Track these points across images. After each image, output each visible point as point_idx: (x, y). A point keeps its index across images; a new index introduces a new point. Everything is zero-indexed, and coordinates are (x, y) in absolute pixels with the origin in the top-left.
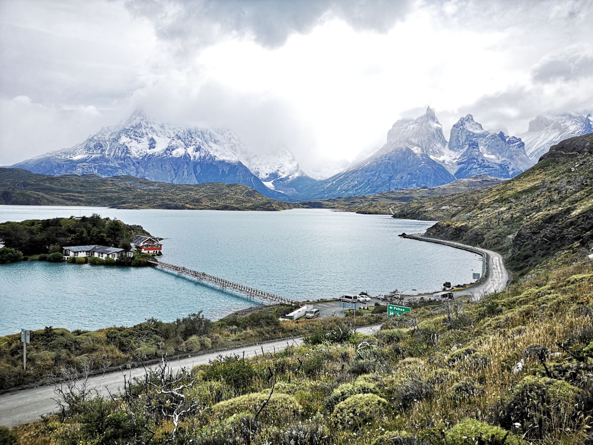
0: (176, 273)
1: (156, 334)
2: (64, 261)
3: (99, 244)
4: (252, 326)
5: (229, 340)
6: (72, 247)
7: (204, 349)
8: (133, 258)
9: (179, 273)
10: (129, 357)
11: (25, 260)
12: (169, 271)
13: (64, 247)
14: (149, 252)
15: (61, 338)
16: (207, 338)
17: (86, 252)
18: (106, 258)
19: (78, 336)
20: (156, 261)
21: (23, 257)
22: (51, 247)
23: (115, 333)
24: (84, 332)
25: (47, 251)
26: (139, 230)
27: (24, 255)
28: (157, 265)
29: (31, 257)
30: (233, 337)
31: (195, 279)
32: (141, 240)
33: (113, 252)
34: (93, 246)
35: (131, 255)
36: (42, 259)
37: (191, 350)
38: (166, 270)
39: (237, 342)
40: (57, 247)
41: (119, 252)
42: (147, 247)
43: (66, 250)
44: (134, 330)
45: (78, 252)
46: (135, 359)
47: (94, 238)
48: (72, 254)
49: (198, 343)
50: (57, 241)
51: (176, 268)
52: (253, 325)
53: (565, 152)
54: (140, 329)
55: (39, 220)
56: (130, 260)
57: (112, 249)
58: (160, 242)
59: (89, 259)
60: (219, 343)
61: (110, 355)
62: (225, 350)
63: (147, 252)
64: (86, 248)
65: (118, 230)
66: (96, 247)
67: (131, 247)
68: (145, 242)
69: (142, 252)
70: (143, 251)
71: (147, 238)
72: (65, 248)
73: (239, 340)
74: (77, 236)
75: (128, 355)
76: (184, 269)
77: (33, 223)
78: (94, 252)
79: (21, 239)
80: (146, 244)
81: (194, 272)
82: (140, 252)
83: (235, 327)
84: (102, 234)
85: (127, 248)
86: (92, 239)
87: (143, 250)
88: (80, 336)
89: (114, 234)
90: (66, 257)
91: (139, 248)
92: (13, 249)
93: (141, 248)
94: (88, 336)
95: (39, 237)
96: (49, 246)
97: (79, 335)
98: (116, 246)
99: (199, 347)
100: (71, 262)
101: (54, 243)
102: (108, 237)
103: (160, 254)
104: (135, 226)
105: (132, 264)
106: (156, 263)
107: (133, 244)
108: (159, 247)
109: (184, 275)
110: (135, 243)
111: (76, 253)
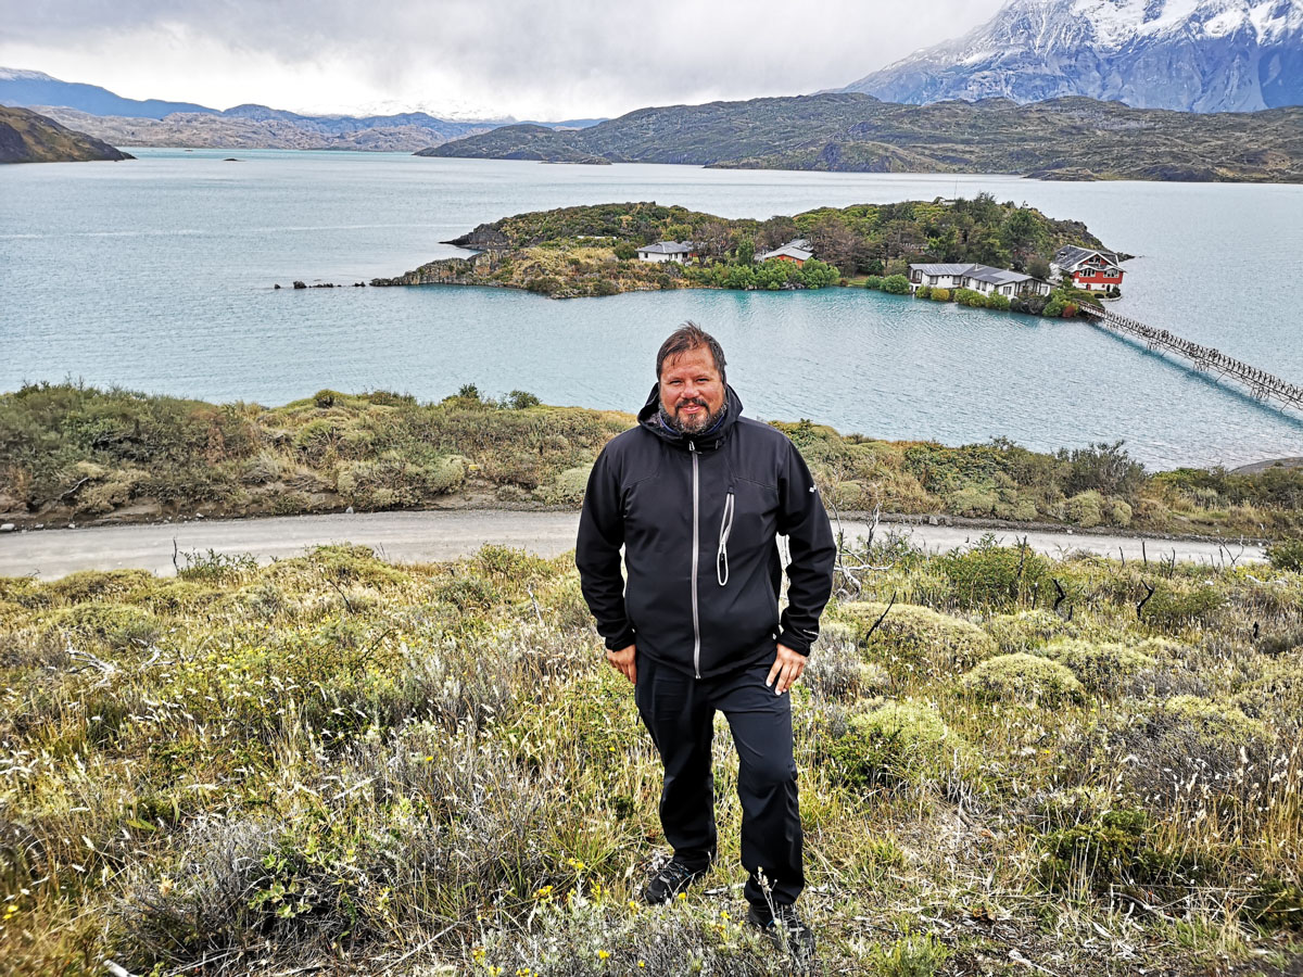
0: (1144, 342)
1: (1004, 470)
2: (910, 293)
3: (983, 262)
4: (1260, 501)
5: (1183, 518)
6: (927, 267)
7: (1109, 524)
8: (1049, 299)
9: (1151, 344)
10: (937, 504)
11: (843, 284)
12: (1128, 336)
13: (912, 265)
14: (1088, 287)
15: (821, 443)
16: (1123, 503)
17: (954, 276)
18: (991, 294)
19: (855, 446)
20: (1102, 309)
21: (839, 280)
22: (891, 263)
23: (921, 452)
24: (868, 441)
25: (880, 272)
26: (1076, 233)
27: (841, 276)
28: (1100, 319)
29: (852, 281)
30: (1200, 513)
31: (1190, 362)
32: (1075, 256)
33: (1007, 283)
34: (969, 266)
35: (1046, 291)
36: (871, 287)
37: (1076, 520)
38: (1120, 332)
39: (1205, 528)
40: (901, 263)
41: (1020, 283)
42: (1087, 276)
43: (915, 272)
44: (959, 455)
45: (937, 276)
46: (949, 510)
47: (974, 248)
48: (925, 280)
49: (1096, 509)
50: (903, 251)
51: (1146, 332)
52: (1263, 496)
54: (970, 455)
55: (875, 206)
56: (1041, 303)
57: (1010, 276)
58: (1121, 266)
59: (958, 293)
60: (1152, 520)
61: (903, 490)
62: (1164, 538)
63: (1085, 285)
64: (955, 270)
65: (1027, 231)
66: (974, 268)
67: (1049, 273)
68: (1085, 263)
69: (1074, 284)
70: (1077, 283)
71: (1090, 254)
72: (915, 266)
73: (1210, 524)
74: (941, 242)
75: (936, 499)
76: (1165, 334)
77: (864, 211)
78: (969, 278)
79: (840, 244)
80: (1086, 266)
81: (1191, 346)
82: (1069, 285)
83: (1212, 492)
84: (991, 240)
85: (1040, 275)
86: (969, 251)
87: (1077, 280)
88: (859, 446)
89: (1017, 241)
90: (915, 285)
91: (1068, 277)
92: (825, 263)
93: (1072, 277)
94: (871, 448)
95: (870, 241)
96: (887, 259)
97: (858, 443)
98: (1018, 269)
99: (1097, 518)
100: (922, 298)
101: (896, 254)
102: (1003, 246)
103: (1116, 293)
104: (1068, 223)
105: (1044, 312)
106: (1099, 314)
107: (1057, 266)
108: (1118, 276)
109: (1163, 350)
110: (1061, 263)
111: (934, 278)
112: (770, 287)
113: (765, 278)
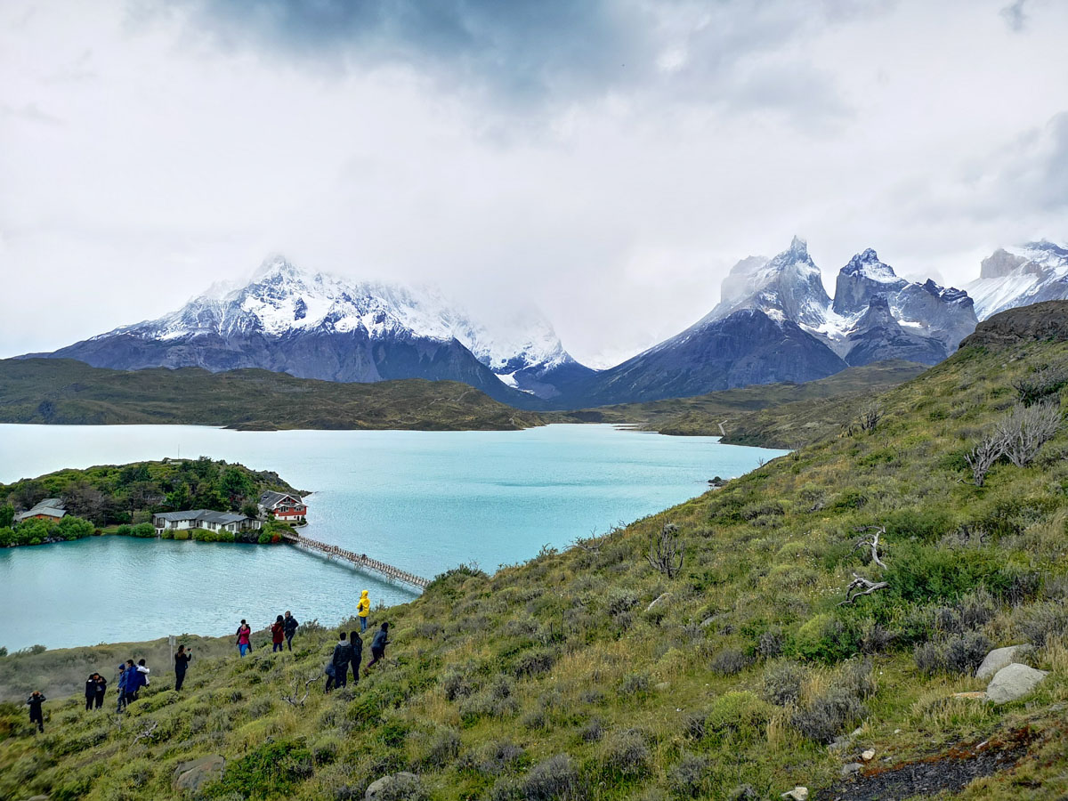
0: (325, 555)
2: (156, 536)
3: (209, 508)
6: (169, 514)
8: (261, 531)
9: (329, 556)
11: (97, 534)
12: (315, 551)
13: (156, 515)
14: (285, 519)
17: (190, 520)
18: (220, 531)
20: (296, 535)
21: (94, 530)
22: (137, 513)
25: (129, 521)
26: (271, 480)
27: (95, 527)
28: (296, 541)
29: (105, 530)
31: (353, 565)
32: (274, 499)
33: (230, 522)
34: (200, 511)
35: (258, 526)
36: (124, 534)
38: (310, 550)
40: (146, 513)
41: (239, 522)
42: (283, 511)
43: (159, 520)
45: (177, 521)
47: (202, 498)
48: (168, 525)
50: (146, 504)
51: (325, 548)
53: (1000, 335)
56: (256, 535)
57: (231, 516)
59: (194, 532)
63: (283, 518)
64: (190, 515)
65: (238, 483)
66: (204, 513)
67: (258, 512)
68: (281, 502)
70: (277, 517)
71: (284, 497)
72: (158, 515)
74: (176, 495)
76: (336, 548)
77: (104, 471)
78: (201, 521)
79: (91, 502)
80: (282, 505)
81: (351, 554)
82: (273, 519)
84: (214, 492)
85: (252, 514)
86: (198, 500)
87: (277, 515)
89: (232, 490)
90: (159, 529)
91: (271, 513)
92: (80, 518)
93: (274, 513)
96: (133, 511)
98: (235, 509)
100: (167, 538)
101: (141, 506)
102: (224, 495)
103: (303, 523)
104: (265, 473)
105: (259, 540)
106: (295, 539)
107: (262, 506)
108: (303, 510)
109: (336, 559)
110: (265, 503)
111: (174, 522)
112: (32, 542)
113: (26, 535)
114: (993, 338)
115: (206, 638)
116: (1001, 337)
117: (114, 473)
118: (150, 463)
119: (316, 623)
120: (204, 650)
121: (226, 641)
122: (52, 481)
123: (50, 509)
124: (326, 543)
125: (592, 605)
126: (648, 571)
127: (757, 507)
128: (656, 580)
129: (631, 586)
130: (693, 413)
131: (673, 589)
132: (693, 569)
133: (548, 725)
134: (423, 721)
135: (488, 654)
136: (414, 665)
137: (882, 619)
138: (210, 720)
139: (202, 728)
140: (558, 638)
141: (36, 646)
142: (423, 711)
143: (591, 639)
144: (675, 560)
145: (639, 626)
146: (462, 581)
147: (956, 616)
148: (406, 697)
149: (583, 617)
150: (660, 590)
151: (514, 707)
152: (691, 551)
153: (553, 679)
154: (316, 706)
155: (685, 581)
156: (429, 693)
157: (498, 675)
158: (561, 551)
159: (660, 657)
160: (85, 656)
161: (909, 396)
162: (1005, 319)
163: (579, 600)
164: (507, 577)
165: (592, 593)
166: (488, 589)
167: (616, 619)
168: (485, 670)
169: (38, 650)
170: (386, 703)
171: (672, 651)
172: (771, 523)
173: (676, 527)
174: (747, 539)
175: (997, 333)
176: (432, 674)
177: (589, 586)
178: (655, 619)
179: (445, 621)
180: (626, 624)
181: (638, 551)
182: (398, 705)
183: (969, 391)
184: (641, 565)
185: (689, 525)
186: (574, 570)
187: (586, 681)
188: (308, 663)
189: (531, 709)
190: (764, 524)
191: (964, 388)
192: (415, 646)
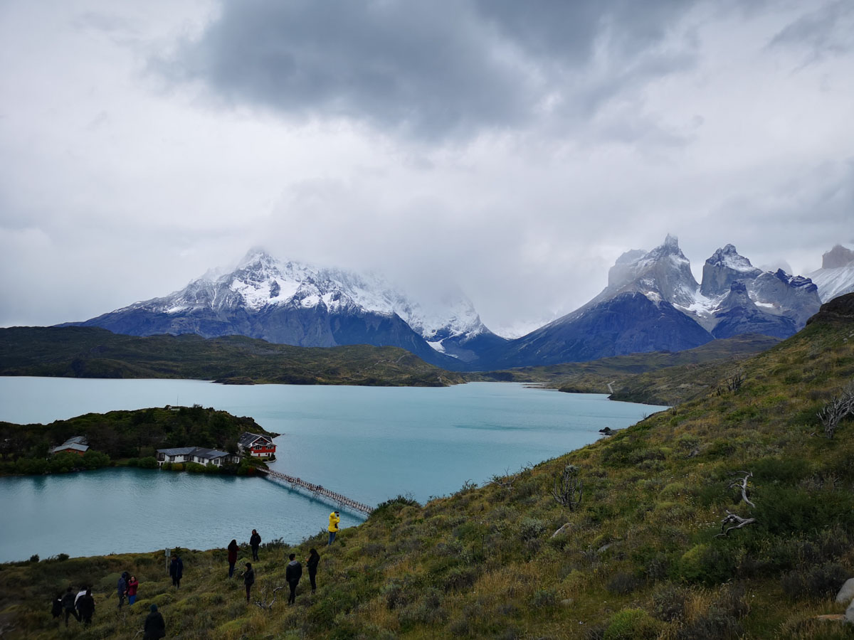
0: (289, 485)
2: (158, 467)
3: (201, 446)
6: (168, 450)
8: (240, 465)
9: (292, 487)
11: (113, 465)
12: (282, 482)
13: (158, 450)
14: (259, 455)
17: (185, 455)
18: (207, 464)
20: (267, 468)
21: (110, 462)
22: (143, 448)
25: (137, 455)
26: (249, 424)
27: (111, 459)
28: (267, 474)
29: (118, 462)
31: (311, 494)
32: (251, 439)
33: (216, 457)
34: (193, 448)
35: (237, 460)
36: (131, 466)
38: (277, 480)
40: (151, 449)
41: (223, 457)
42: (258, 450)
43: (160, 454)
45: (175, 456)
47: (194, 437)
48: (167, 459)
50: (151, 442)
51: (289, 480)
53: (840, 314)
55: (127, 411)
56: (236, 468)
57: (217, 453)
58: (274, 441)
59: (187, 465)
63: (257, 455)
64: (184, 451)
65: (223, 426)
66: (196, 449)
67: (237, 449)
68: (256, 442)
69: (251, 455)
70: (253, 454)
71: (257, 437)
72: (160, 451)
74: (174, 435)
76: (298, 480)
77: (121, 415)
78: (193, 456)
79: (108, 439)
80: (256, 445)
81: (310, 485)
82: (249, 455)
84: (204, 433)
85: (233, 451)
86: (192, 439)
87: (252, 452)
89: (218, 432)
90: (160, 462)
91: (248, 450)
92: (99, 452)
93: (250, 450)
95: (129, 436)
96: (140, 447)
98: (219, 448)
100: (166, 470)
101: (147, 443)
102: (211, 435)
103: (273, 458)
104: (244, 418)
105: (238, 473)
106: (266, 472)
107: (241, 445)
108: (273, 448)
109: (298, 489)
110: (243, 443)
111: (172, 457)
112: (62, 471)
113: (58, 465)
114: (835, 317)
115: (195, 551)
116: (842, 316)
117: (127, 417)
118: (156, 409)
119: (282, 541)
120: (193, 561)
121: (211, 554)
122: (79, 423)
123: (76, 445)
124: (291, 475)
125: (507, 531)
126: (553, 504)
127: (643, 453)
128: (559, 512)
129: (539, 516)
130: (587, 375)
131: (574, 520)
132: (590, 504)
133: (472, 632)
134: (368, 625)
135: (421, 570)
136: (361, 578)
137: (752, 550)
138: (196, 619)
139: (190, 625)
140: (478, 558)
141: (62, 555)
142: (368, 617)
143: (506, 560)
144: (576, 495)
145: (547, 550)
146: (400, 509)
147: (816, 549)
148: (355, 604)
149: (500, 541)
150: (563, 521)
151: (444, 616)
152: (588, 489)
153: (474, 594)
154: (282, 610)
155: (584, 513)
156: (373, 602)
157: (430, 589)
158: (480, 486)
159: (564, 577)
160: (99, 563)
161: (766, 363)
162: (845, 301)
163: (495, 527)
164: (435, 507)
165: (507, 522)
166: (421, 516)
167: (527, 544)
168: (419, 583)
169: (63, 557)
170: (338, 610)
171: (574, 572)
172: (654, 466)
173: (575, 468)
174: (635, 479)
175: (838, 312)
176: (376, 586)
177: (503, 516)
178: (559, 544)
179: (385, 542)
180: (535, 549)
181: (544, 488)
182: (347, 612)
183: (817, 360)
184: (547, 499)
185: (587, 466)
186: (491, 502)
187: (503, 596)
188: (275, 574)
189: (457, 618)
190: (649, 468)
191: (813, 357)
192: (362, 563)
